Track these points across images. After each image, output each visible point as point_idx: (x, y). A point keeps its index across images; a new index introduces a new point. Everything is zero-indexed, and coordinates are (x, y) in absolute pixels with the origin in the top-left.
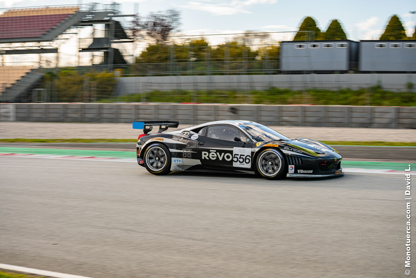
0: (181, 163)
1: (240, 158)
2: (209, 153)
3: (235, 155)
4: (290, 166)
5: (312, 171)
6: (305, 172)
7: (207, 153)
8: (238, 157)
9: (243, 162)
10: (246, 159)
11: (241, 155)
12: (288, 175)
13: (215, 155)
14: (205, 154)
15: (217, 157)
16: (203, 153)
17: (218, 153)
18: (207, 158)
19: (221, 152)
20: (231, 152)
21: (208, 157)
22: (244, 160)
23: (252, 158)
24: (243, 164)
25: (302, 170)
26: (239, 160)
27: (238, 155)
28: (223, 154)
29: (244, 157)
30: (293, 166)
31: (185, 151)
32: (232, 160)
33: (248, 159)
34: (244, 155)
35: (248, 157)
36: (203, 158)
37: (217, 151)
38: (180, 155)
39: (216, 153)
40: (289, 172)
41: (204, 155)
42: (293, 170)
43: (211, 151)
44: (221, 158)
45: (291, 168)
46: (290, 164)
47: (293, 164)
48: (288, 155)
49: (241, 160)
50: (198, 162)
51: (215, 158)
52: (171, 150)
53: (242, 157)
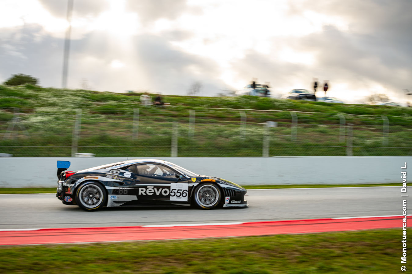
0: (116, 199)
1: (177, 193)
2: (146, 188)
3: (173, 190)
4: (226, 198)
5: (241, 201)
6: (236, 202)
7: (144, 189)
8: (176, 191)
9: (180, 196)
10: (183, 193)
11: (178, 190)
12: (224, 206)
13: (153, 191)
14: (142, 190)
15: (155, 193)
16: (140, 189)
17: (156, 189)
18: (144, 194)
19: (158, 188)
20: (169, 188)
21: (145, 192)
22: (182, 194)
24: (180, 198)
25: (234, 201)
26: (176, 194)
27: (175, 190)
28: (160, 189)
29: (181, 192)
30: (229, 197)
31: (121, 188)
32: (169, 195)
33: (185, 193)
34: (181, 190)
35: (185, 192)
36: (140, 194)
37: (155, 187)
38: (115, 192)
39: (153, 188)
40: (226, 203)
41: (141, 191)
42: (228, 201)
43: (148, 187)
44: (158, 194)
45: (227, 199)
46: (226, 196)
47: (228, 196)
48: (224, 188)
49: (179, 194)
50: (134, 198)
51: (152, 194)
52: (107, 188)
53: (179, 191)
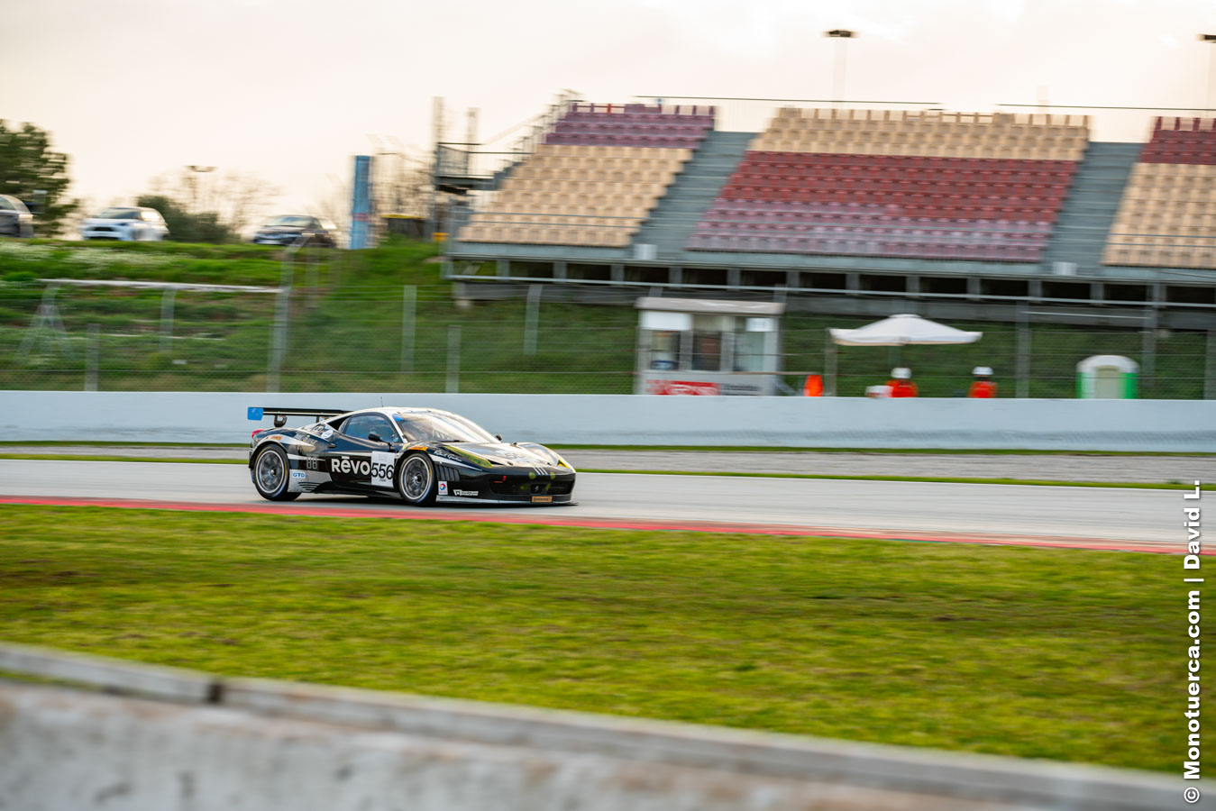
0: (304, 479)
2: (341, 460)
3: (374, 464)
4: (440, 483)
5: (477, 492)
6: (466, 493)
7: (338, 461)
8: (378, 467)
11: (381, 465)
12: (438, 499)
13: (349, 465)
14: (336, 463)
15: (351, 468)
16: (333, 461)
17: (352, 462)
18: (339, 471)
19: (355, 459)
20: (368, 459)
21: (340, 468)
23: (395, 469)
25: (461, 491)
28: (358, 462)
29: (385, 468)
30: (445, 483)
31: (309, 459)
32: (371, 474)
35: (390, 468)
36: (333, 470)
37: (351, 457)
38: (302, 465)
39: (349, 460)
40: (440, 494)
41: (334, 467)
42: (446, 490)
43: (343, 457)
44: (356, 472)
45: (443, 486)
46: (442, 480)
47: (445, 480)
48: (440, 465)
49: (382, 473)
50: (326, 477)
51: (348, 471)
52: (291, 457)
